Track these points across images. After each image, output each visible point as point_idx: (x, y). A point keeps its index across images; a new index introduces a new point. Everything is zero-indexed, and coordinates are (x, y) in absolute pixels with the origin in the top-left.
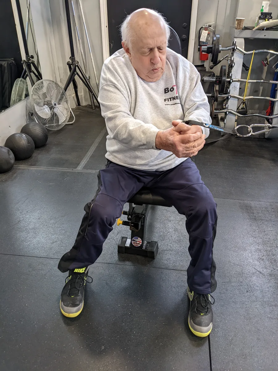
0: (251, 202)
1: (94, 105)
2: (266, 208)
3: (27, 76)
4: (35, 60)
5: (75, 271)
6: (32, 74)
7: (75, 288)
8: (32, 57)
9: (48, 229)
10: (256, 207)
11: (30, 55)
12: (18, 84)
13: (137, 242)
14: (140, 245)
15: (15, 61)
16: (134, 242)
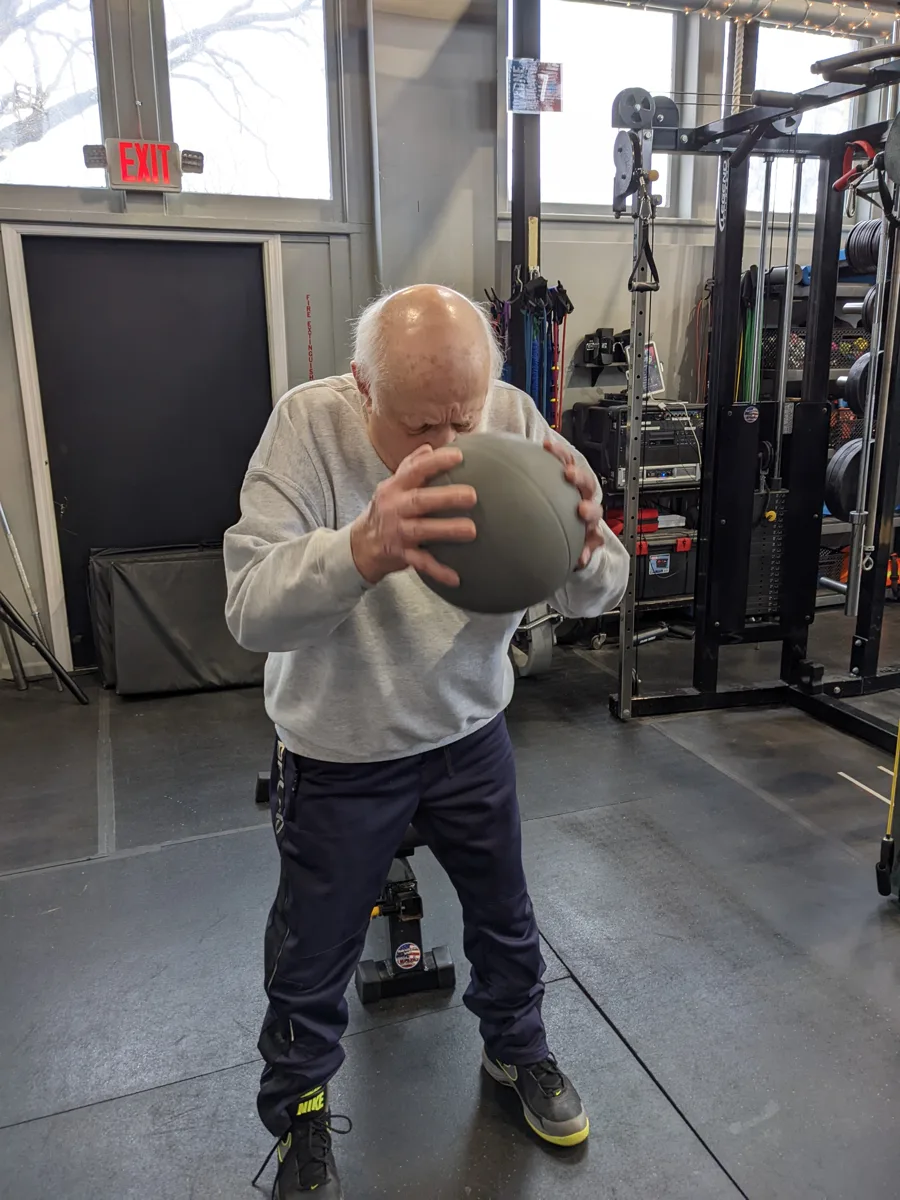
0: (575, 814)
1: (24, 677)
2: (611, 818)
5: (299, 1113)
7: (314, 1160)
9: (140, 1017)
10: (591, 821)
13: (407, 956)
14: (416, 963)
16: (401, 958)
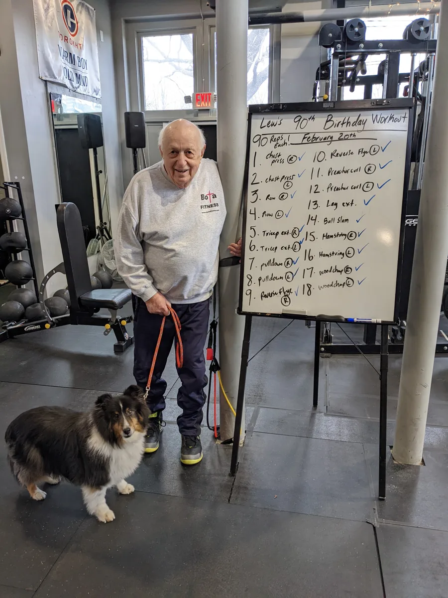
3: (100, 238)
4: (108, 226)
6: (104, 237)
8: (105, 224)
11: (104, 222)
12: (92, 243)
15: (89, 228)
